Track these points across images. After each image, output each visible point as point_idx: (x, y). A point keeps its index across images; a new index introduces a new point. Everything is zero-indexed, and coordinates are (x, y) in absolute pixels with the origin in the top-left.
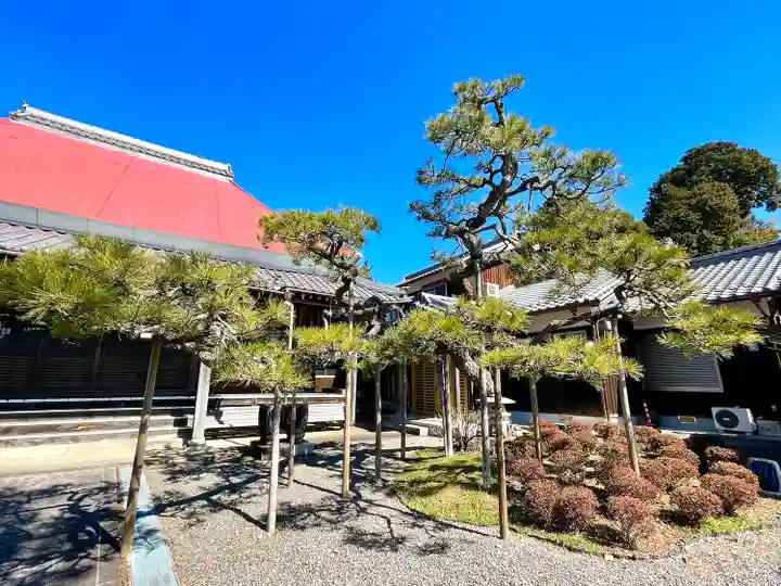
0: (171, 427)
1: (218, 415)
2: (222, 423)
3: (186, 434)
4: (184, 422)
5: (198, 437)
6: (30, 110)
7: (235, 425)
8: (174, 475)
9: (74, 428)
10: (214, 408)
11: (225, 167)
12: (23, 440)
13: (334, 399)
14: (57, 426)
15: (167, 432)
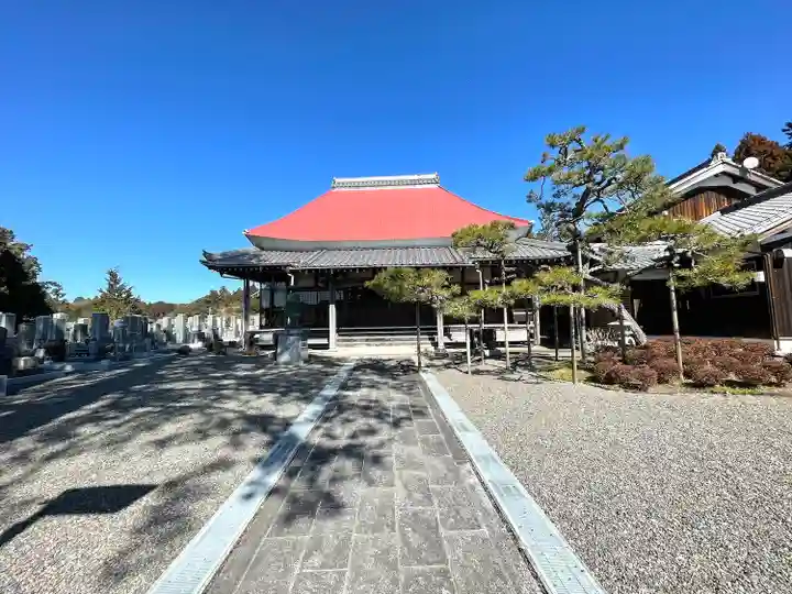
0: (428, 341)
1: (449, 336)
2: (452, 340)
3: (435, 345)
4: (433, 339)
5: (441, 346)
6: (337, 180)
7: (458, 342)
8: (431, 359)
10: (447, 332)
11: (433, 176)
15: (426, 343)
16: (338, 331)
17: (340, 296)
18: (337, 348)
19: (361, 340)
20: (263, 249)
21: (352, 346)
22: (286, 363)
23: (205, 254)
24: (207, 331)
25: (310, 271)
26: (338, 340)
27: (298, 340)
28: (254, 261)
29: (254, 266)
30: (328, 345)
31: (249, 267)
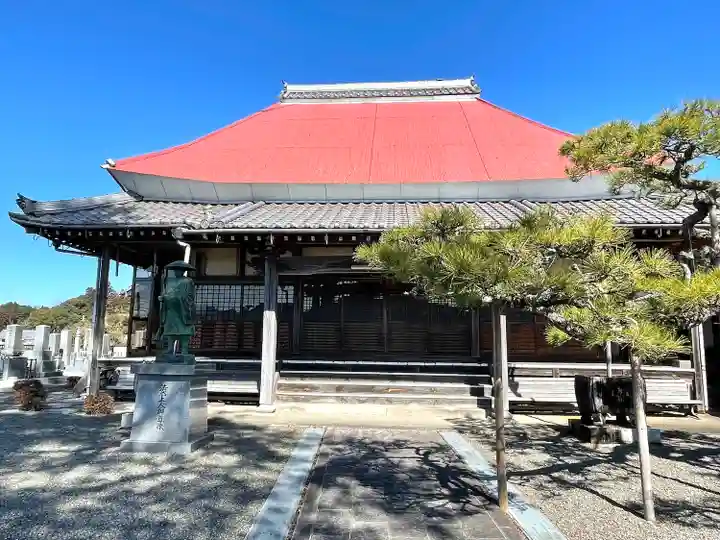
0: (468, 396)
2: (520, 396)
3: (486, 405)
4: (481, 392)
7: (536, 400)
9: (385, 390)
11: (466, 82)
12: (354, 398)
13: (670, 374)
14: (373, 387)
15: (464, 402)
16: (279, 367)
17: (285, 296)
18: (277, 405)
19: (328, 388)
20: (140, 198)
21: (306, 400)
22: (152, 448)
23: (21, 201)
24: (32, 356)
25: (226, 236)
26: (280, 386)
27: (184, 390)
28: (118, 219)
29: (116, 229)
30: (257, 395)
31: (106, 230)
